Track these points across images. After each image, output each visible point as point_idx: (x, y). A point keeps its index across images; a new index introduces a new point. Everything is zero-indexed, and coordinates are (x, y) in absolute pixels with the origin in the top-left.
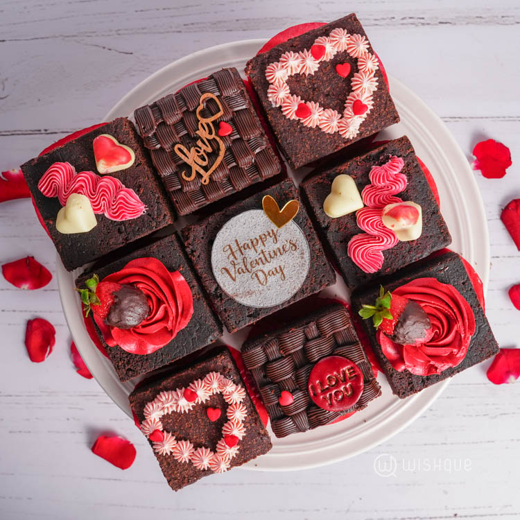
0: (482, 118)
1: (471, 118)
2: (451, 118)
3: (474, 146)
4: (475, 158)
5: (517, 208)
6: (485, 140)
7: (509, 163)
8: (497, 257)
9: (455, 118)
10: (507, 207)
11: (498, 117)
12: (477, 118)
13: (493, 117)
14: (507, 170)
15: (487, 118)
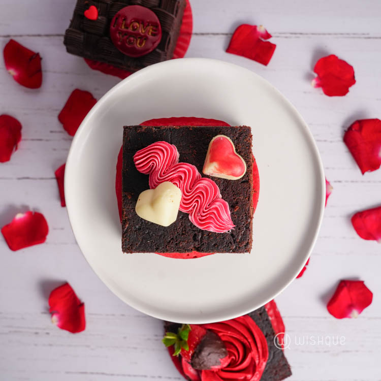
0: (324, 34)
1: (313, 34)
2: (292, 34)
3: (315, 63)
4: (316, 75)
5: (360, 129)
6: (327, 55)
7: (352, 81)
8: (340, 182)
9: (295, 34)
10: (350, 129)
11: (342, 34)
12: (319, 34)
13: (336, 34)
14: (350, 89)
15: (330, 34)
